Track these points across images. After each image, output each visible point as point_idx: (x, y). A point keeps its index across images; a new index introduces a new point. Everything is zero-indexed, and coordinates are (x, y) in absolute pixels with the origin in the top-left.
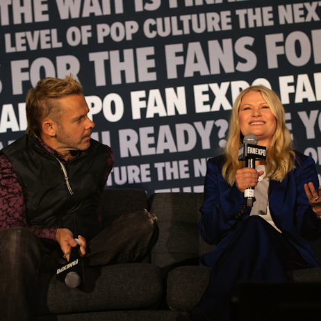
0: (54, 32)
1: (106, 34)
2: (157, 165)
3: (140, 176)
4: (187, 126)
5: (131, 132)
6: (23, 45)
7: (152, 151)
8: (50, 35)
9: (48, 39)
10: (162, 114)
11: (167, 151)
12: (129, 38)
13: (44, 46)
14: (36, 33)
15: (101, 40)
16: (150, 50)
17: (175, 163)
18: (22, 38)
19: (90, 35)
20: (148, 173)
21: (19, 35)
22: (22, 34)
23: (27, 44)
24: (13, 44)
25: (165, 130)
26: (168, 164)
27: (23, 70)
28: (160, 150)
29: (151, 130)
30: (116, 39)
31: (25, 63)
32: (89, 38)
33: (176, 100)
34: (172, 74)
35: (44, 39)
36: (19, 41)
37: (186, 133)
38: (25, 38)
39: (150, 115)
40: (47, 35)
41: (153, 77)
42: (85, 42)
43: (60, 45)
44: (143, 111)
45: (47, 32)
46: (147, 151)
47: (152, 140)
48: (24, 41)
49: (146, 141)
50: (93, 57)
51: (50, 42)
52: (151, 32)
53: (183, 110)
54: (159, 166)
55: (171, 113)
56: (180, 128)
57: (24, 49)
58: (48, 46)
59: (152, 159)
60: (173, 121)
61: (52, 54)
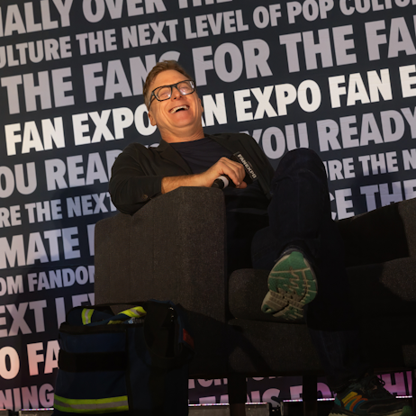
0: (239, 13)
1: (297, 13)
2: (361, 159)
3: (343, 172)
4: (393, 114)
5: (331, 123)
6: (204, 30)
7: (355, 143)
8: (234, 17)
9: (233, 21)
10: (365, 100)
11: (371, 142)
12: (324, 16)
13: (229, 30)
14: (219, 15)
15: (292, 20)
16: (349, 29)
17: (381, 156)
18: (203, 22)
19: (279, 14)
20: (352, 167)
21: (199, 19)
22: (204, 17)
23: (209, 29)
24: (194, 29)
25: (368, 118)
26: (374, 157)
27: (206, 58)
28: (364, 142)
29: (353, 119)
30: (309, 18)
31: (207, 50)
32: (278, 19)
33: (380, 85)
34: (374, 54)
35: (228, 22)
36: (200, 26)
37: (392, 121)
38: (207, 21)
39: (351, 102)
40: (231, 18)
41: (352, 59)
42: (274, 23)
43: (246, 28)
44: (343, 98)
45: (232, 13)
46: (349, 143)
47: (354, 131)
48: (205, 25)
49: (348, 132)
50: (283, 39)
51: (235, 25)
52: (348, 8)
53: (388, 96)
54: (364, 159)
55: (375, 99)
56: (386, 116)
57: (206, 34)
58: (233, 30)
59: (355, 153)
60: (377, 108)
61: (237, 39)
